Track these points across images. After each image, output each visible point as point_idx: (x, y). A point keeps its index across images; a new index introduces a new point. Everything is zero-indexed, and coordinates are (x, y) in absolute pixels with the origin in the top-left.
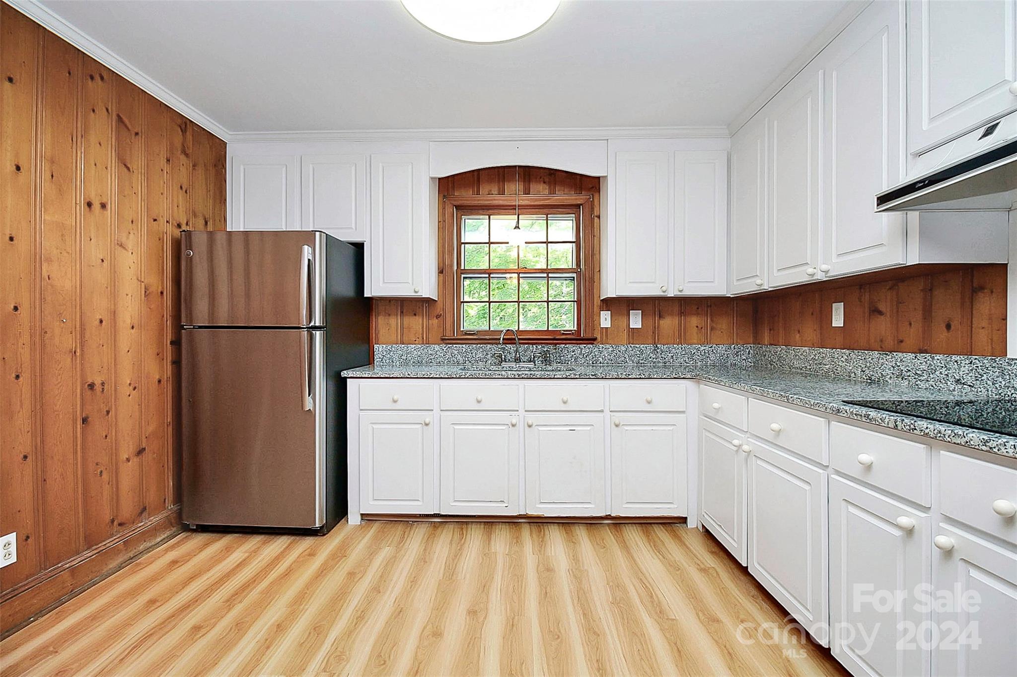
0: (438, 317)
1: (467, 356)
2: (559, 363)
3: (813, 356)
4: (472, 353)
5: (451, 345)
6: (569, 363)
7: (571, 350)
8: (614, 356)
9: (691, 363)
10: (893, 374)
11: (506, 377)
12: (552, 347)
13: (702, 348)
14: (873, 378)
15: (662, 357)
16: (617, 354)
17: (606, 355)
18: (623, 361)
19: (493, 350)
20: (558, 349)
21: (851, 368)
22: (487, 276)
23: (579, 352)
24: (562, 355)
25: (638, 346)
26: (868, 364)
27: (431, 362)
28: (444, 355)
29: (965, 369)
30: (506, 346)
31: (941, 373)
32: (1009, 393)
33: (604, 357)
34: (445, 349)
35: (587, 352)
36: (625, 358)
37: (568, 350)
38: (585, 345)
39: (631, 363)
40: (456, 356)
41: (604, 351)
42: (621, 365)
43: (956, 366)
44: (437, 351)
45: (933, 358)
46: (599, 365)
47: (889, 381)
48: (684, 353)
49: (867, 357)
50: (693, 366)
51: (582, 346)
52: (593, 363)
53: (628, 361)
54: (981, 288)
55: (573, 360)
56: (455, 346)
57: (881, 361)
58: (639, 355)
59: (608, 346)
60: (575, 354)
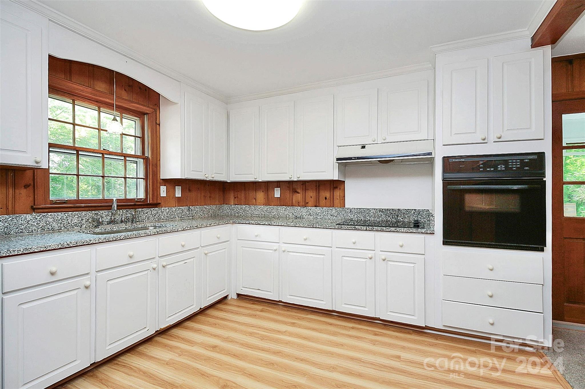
0: (26, 186)
1: (63, 223)
2: (138, 222)
3: (266, 209)
4: (67, 220)
5: (46, 214)
6: (144, 221)
7: (146, 212)
8: (170, 214)
9: (203, 215)
10: (307, 214)
11: (149, 235)
12: (133, 211)
13: (208, 207)
14: (298, 216)
15: (192, 213)
16: (171, 213)
17: (166, 214)
18: (174, 217)
19: (88, 216)
20: (138, 212)
21: (287, 213)
22: (75, 152)
23: (150, 213)
24: (140, 216)
25: (181, 207)
26: (295, 212)
27: (21, 232)
28: (37, 224)
29: (334, 211)
30: (99, 212)
31: (326, 213)
32: (348, 218)
33: (164, 215)
34: (39, 218)
35: (155, 213)
36: (175, 215)
37: (144, 213)
38: (154, 209)
39: (178, 218)
40: (51, 223)
41: (164, 211)
42: (173, 219)
43: (331, 211)
44: (29, 221)
45: (323, 209)
46: (162, 221)
47: (305, 217)
48: (200, 210)
49: (295, 209)
50: (204, 217)
51: (152, 209)
52: (158, 220)
53: (176, 217)
54: (336, 188)
55: (147, 219)
56: (49, 214)
57: (301, 210)
58: (181, 213)
59: (166, 208)
60: (148, 215)
